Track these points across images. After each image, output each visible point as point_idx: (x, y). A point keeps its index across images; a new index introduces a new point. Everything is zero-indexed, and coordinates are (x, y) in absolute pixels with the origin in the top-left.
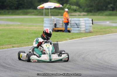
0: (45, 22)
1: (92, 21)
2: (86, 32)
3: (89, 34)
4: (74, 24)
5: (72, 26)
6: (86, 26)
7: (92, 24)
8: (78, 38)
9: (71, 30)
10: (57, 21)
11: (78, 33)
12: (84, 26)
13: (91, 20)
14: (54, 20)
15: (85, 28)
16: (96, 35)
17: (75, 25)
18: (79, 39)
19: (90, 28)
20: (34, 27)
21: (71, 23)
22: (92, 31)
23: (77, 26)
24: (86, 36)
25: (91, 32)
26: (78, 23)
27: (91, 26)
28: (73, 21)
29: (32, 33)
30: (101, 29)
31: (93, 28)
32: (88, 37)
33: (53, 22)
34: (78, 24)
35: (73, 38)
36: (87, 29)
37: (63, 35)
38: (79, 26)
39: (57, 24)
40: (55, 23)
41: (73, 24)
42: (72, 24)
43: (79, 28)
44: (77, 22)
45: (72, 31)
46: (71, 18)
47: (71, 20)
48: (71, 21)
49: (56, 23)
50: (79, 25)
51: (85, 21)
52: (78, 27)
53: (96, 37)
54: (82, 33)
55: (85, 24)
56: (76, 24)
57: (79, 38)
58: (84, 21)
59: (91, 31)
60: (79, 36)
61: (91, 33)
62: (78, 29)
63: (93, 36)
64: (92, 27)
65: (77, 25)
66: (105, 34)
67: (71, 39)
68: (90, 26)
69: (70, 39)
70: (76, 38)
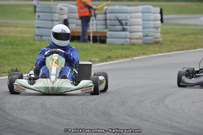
0: (39, 16)
1: (161, 13)
2: (144, 44)
3: (151, 48)
4: (115, 20)
5: (109, 26)
6: (143, 28)
7: (160, 22)
8: (122, 57)
9: (106, 37)
10: (69, 12)
11: (123, 44)
12: (141, 27)
13: (159, 11)
14: (61, 9)
15: (143, 32)
16: (169, 52)
17: (117, 22)
18: (127, 60)
19: (156, 33)
20: (11, 29)
21: (106, 20)
22: (160, 39)
23: (120, 27)
24: (144, 54)
25: (156, 43)
26: (124, 18)
27: (157, 28)
28: (110, 13)
29: (6, 44)
30: (184, 35)
31: (162, 33)
32: (150, 56)
33: (60, 15)
34: (124, 22)
35: (110, 58)
36: (147, 36)
37: (84, 50)
38: (125, 27)
39: (70, 21)
40: (65, 17)
41: (111, 20)
42: (108, 22)
43: (128, 33)
44: (121, 16)
45: (108, 40)
46: (107, 5)
47: (107, 9)
48: (106, 13)
49: (68, 18)
50: (126, 24)
51: (142, 13)
52: (124, 30)
53: (169, 56)
54: (134, 44)
55: (143, 20)
56: (120, 21)
57: (127, 57)
58: (140, 14)
59: (156, 40)
60: (124, 52)
61: (158, 46)
62: (123, 33)
63: (161, 52)
64: (159, 29)
65: (122, 24)
66: (194, 48)
67: (106, 61)
68: (155, 28)
69: (102, 61)
70: (117, 58)
